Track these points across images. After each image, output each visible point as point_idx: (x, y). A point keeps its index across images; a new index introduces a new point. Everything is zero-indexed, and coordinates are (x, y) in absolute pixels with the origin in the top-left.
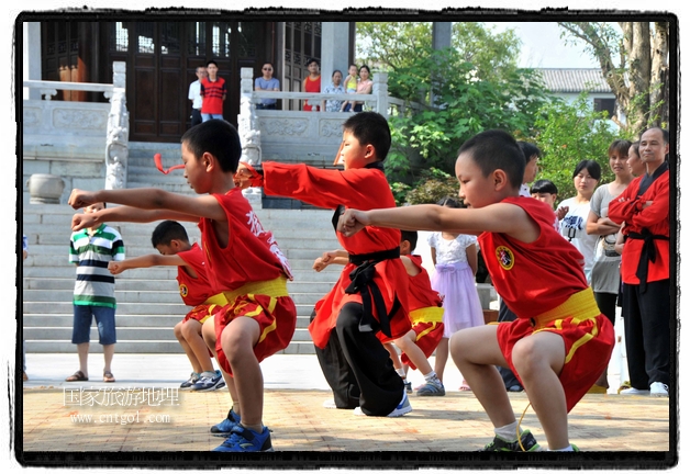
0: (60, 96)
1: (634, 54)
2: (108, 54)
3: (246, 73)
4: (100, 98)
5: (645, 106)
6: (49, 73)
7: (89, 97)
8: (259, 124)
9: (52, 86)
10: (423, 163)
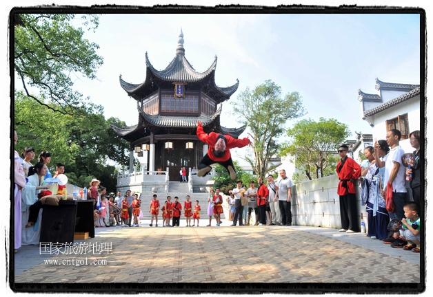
0: (157, 174)
1: (257, 165)
2: (166, 166)
3: (190, 169)
4: (164, 174)
5: (260, 173)
6: (156, 170)
7: (162, 174)
8: (192, 178)
9: (156, 172)
10: (222, 184)
